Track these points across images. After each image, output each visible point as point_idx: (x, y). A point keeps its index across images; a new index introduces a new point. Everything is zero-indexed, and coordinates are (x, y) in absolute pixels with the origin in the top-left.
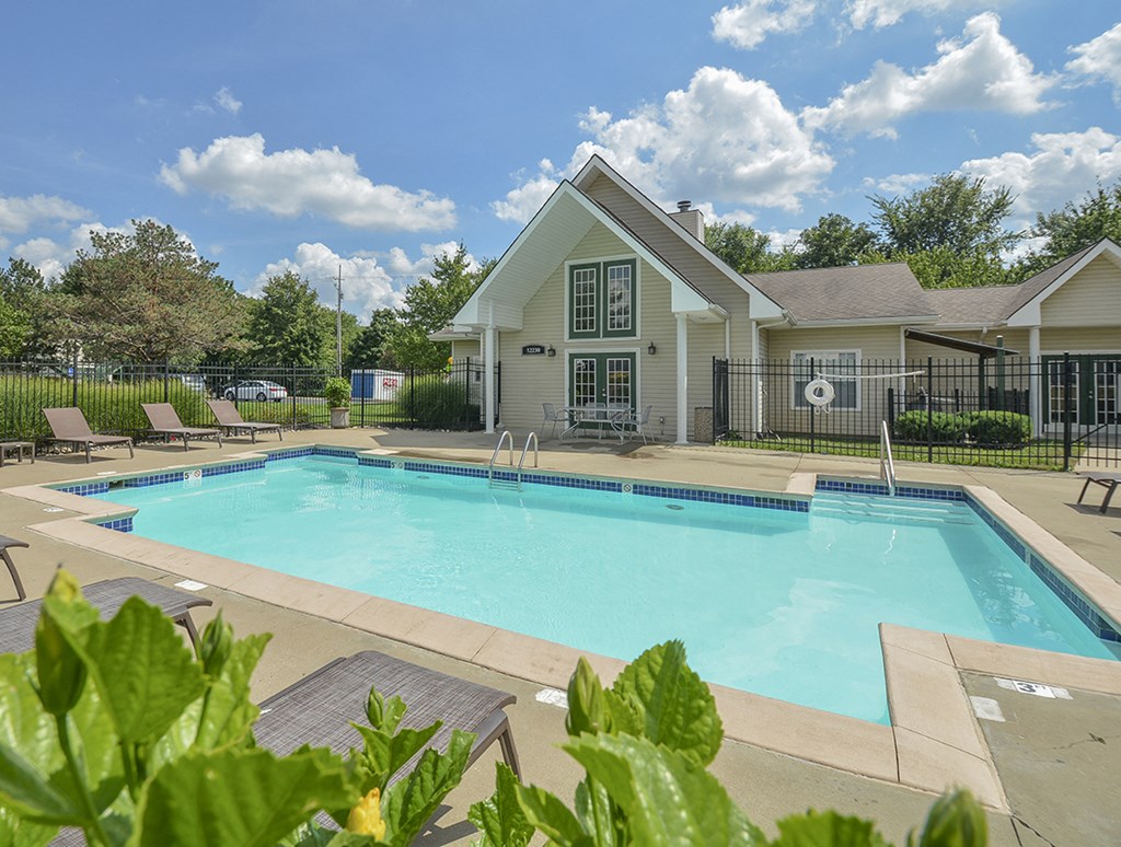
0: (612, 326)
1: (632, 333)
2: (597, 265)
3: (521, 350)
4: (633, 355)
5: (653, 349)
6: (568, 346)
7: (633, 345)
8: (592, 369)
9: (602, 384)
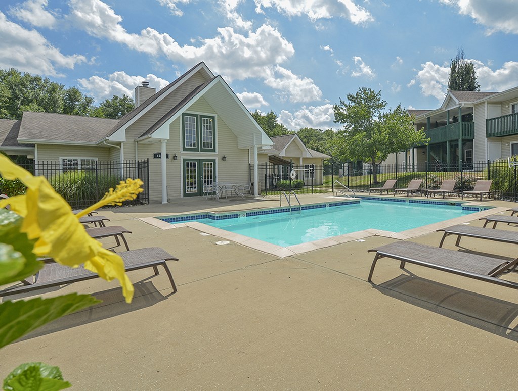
0: (205, 146)
1: (214, 150)
2: (196, 116)
3: (153, 155)
4: (214, 161)
5: (224, 158)
6: (183, 154)
7: (215, 156)
8: (195, 166)
9: (200, 174)
